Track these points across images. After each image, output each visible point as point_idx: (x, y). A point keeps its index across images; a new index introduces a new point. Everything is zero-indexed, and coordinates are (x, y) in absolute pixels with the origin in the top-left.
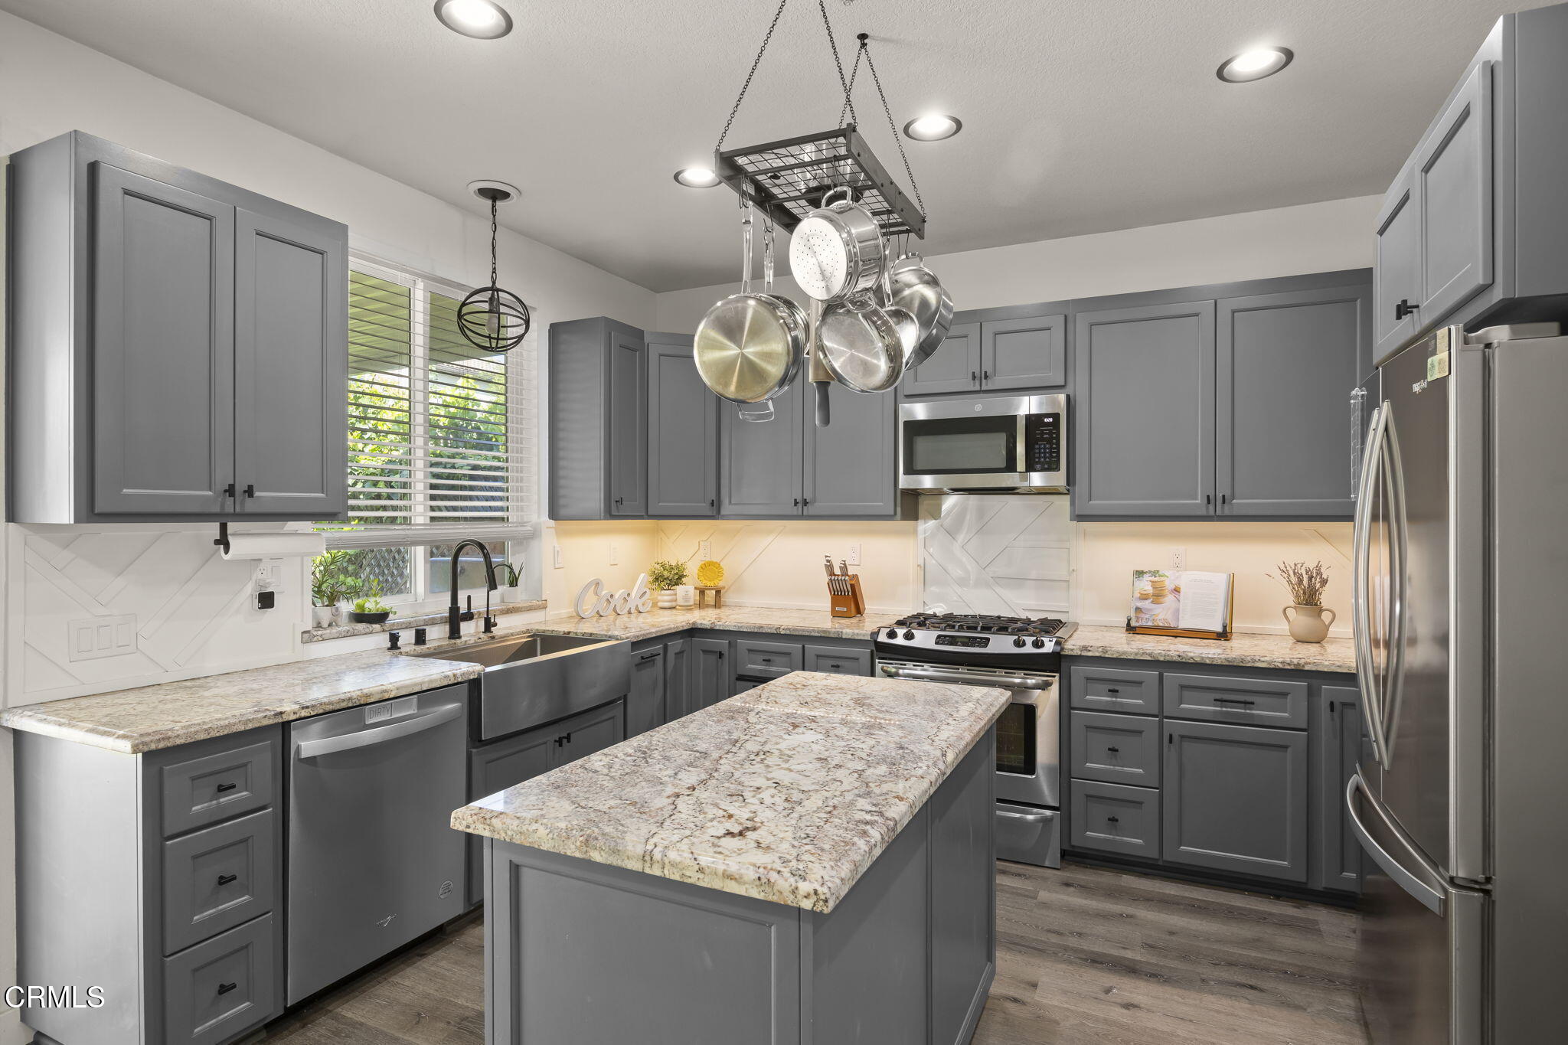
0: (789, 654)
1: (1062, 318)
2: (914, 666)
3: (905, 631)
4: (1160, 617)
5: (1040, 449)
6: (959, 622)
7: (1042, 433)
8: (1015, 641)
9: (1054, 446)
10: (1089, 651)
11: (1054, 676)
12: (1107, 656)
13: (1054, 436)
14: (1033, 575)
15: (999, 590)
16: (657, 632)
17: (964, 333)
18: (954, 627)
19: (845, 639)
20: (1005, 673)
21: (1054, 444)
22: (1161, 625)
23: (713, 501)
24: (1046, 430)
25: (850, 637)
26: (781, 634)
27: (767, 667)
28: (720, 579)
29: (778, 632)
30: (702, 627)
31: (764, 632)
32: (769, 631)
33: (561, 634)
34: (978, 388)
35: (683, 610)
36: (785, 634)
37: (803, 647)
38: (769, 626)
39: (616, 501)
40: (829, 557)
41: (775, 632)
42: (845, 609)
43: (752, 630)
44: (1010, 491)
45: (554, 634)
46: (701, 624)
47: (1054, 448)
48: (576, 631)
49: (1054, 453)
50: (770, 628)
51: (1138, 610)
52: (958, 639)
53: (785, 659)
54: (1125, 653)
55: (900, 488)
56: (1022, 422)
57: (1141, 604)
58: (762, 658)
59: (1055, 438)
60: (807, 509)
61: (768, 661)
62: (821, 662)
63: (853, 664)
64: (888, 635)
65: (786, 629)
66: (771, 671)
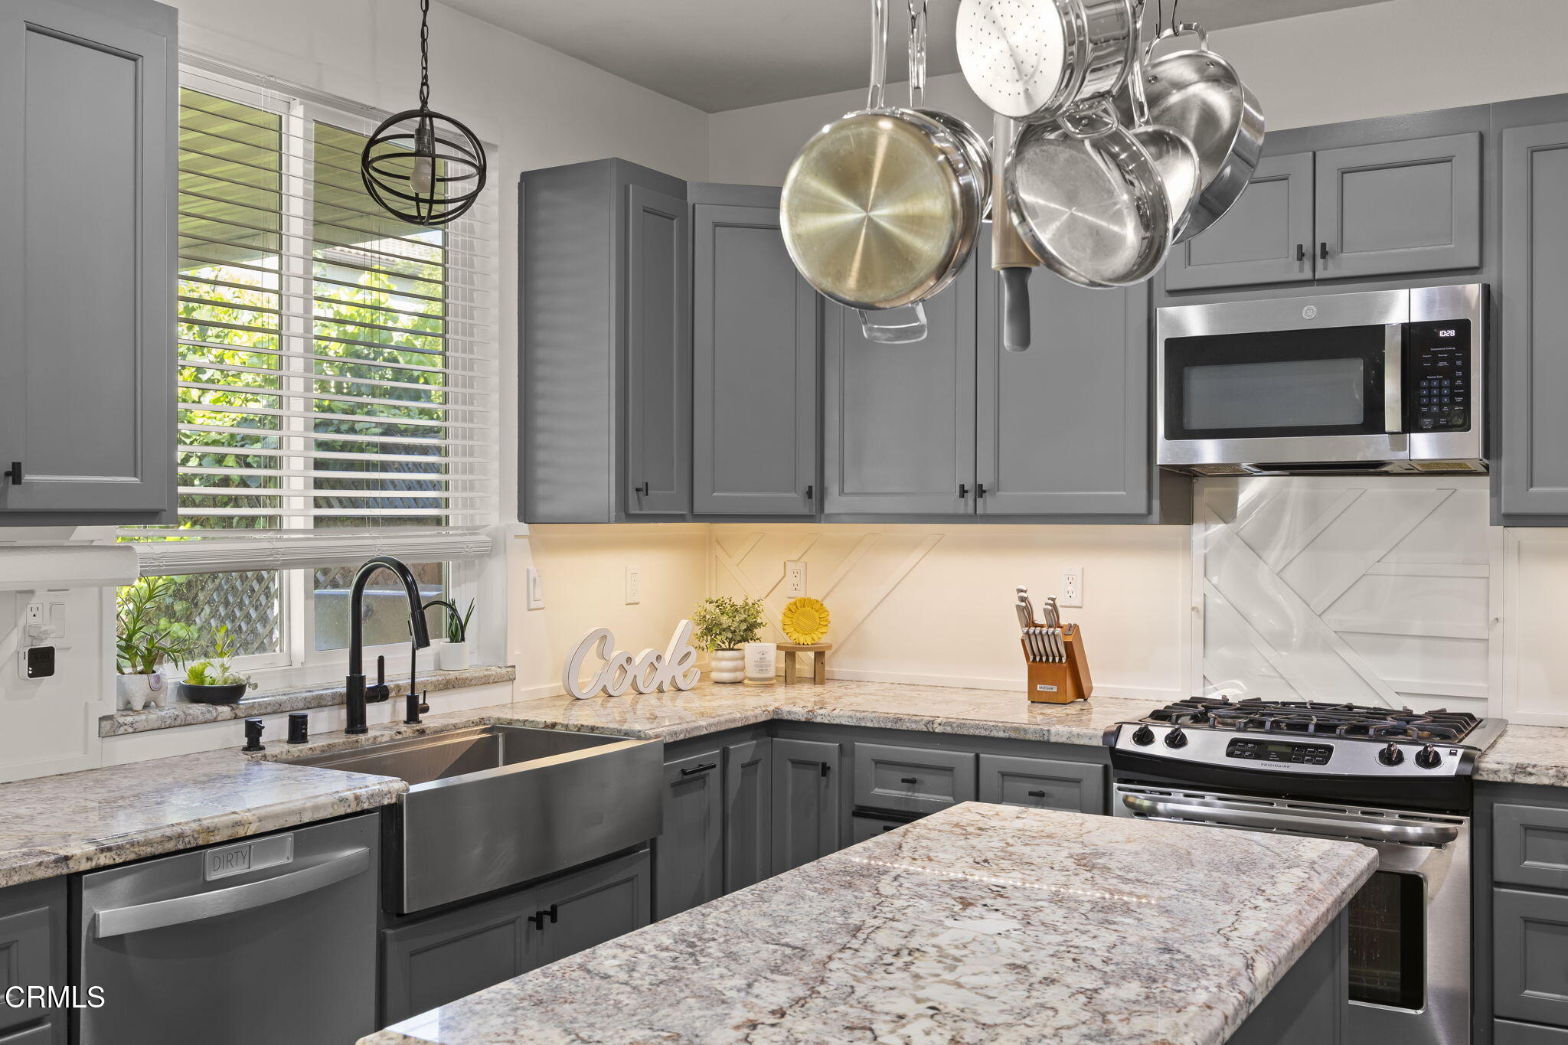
0: (951, 770)
1: (1473, 140)
2: (1186, 796)
3: (1169, 730)
5: (1430, 388)
6: (1271, 715)
7: (1435, 359)
8: (1382, 754)
9: (1459, 383)
10: (1530, 774)
11: (1460, 822)
13: (1459, 363)
14: (1417, 627)
15: (1349, 656)
16: (710, 725)
17: (1282, 172)
18: (1261, 724)
19: (1056, 744)
20: (1363, 813)
21: (1459, 378)
23: (810, 488)
24: (1442, 352)
25: (1064, 740)
26: (934, 733)
27: (910, 794)
28: (823, 630)
29: (931, 730)
30: (790, 717)
31: (904, 728)
32: (914, 727)
33: (540, 728)
34: (1307, 274)
35: (757, 686)
36: (944, 733)
37: (977, 757)
38: (914, 718)
39: (638, 490)
40: (1025, 592)
41: (925, 729)
42: (1055, 689)
43: (883, 726)
44: (1371, 468)
45: (528, 727)
46: (789, 713)
47: (1459, 387)
48: (566, 722)
49: (1459, 395)
50: (916, 722)
52: (1271, 748)
53: (944, 779)
55: (1158, 463)
56: (1393, 339)
58: (900, 776)
59: (1459, 368)
60: (984, 504)
61: (910, 782)
62: (1010, 785)
63: (1071, 791)
64: (1137, 738)
65: (945, 724)
66: (916, 801)
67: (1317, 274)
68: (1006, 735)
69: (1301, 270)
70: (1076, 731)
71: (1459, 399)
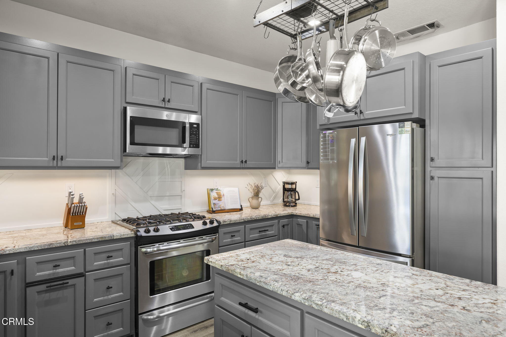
0: (74, 257)
1: (197, 83)
4: (222, 206)
8: (203, 222)
9: (197, 137)
10: (226, 222)
11: (217, 235)
12: (231, 223)
15: (153, 202)
17: (158, 78)
19: (116, 239)
21: (197, 136)
22: (223, 209)
24: (194, 130)
25: (119, 237)
26: (68, 246)
27: (55, 271)
29: (66, 245)
31: (54, 246)
32: (58, 245)
34: (163, 106)
36: (72, 245)
37: (85, 250)
38: (58, 242)
40: (72, 192)
41: (64, 245)
42: (81, 223)
43: (43, 248)
47: (197, 138)
50: (59, 243)
51: (214, 204)
52: (179, 227)
53: (71, 261)
54: (236, 220)
55: (127, 151)
56: (188, 126)
57: (215, 202)
58: (51, 265)
59: (198, 134)
60: (61, 163)
61: (56, 266)
62: (98, 256)
63: (120, 253)
64: (145, 232)
65: (73, 241)
66: (58, 273)
67: (166, 106)
68: (98, 240)
69: (162, 104)
70: (122, 234)
71: (197, 141)
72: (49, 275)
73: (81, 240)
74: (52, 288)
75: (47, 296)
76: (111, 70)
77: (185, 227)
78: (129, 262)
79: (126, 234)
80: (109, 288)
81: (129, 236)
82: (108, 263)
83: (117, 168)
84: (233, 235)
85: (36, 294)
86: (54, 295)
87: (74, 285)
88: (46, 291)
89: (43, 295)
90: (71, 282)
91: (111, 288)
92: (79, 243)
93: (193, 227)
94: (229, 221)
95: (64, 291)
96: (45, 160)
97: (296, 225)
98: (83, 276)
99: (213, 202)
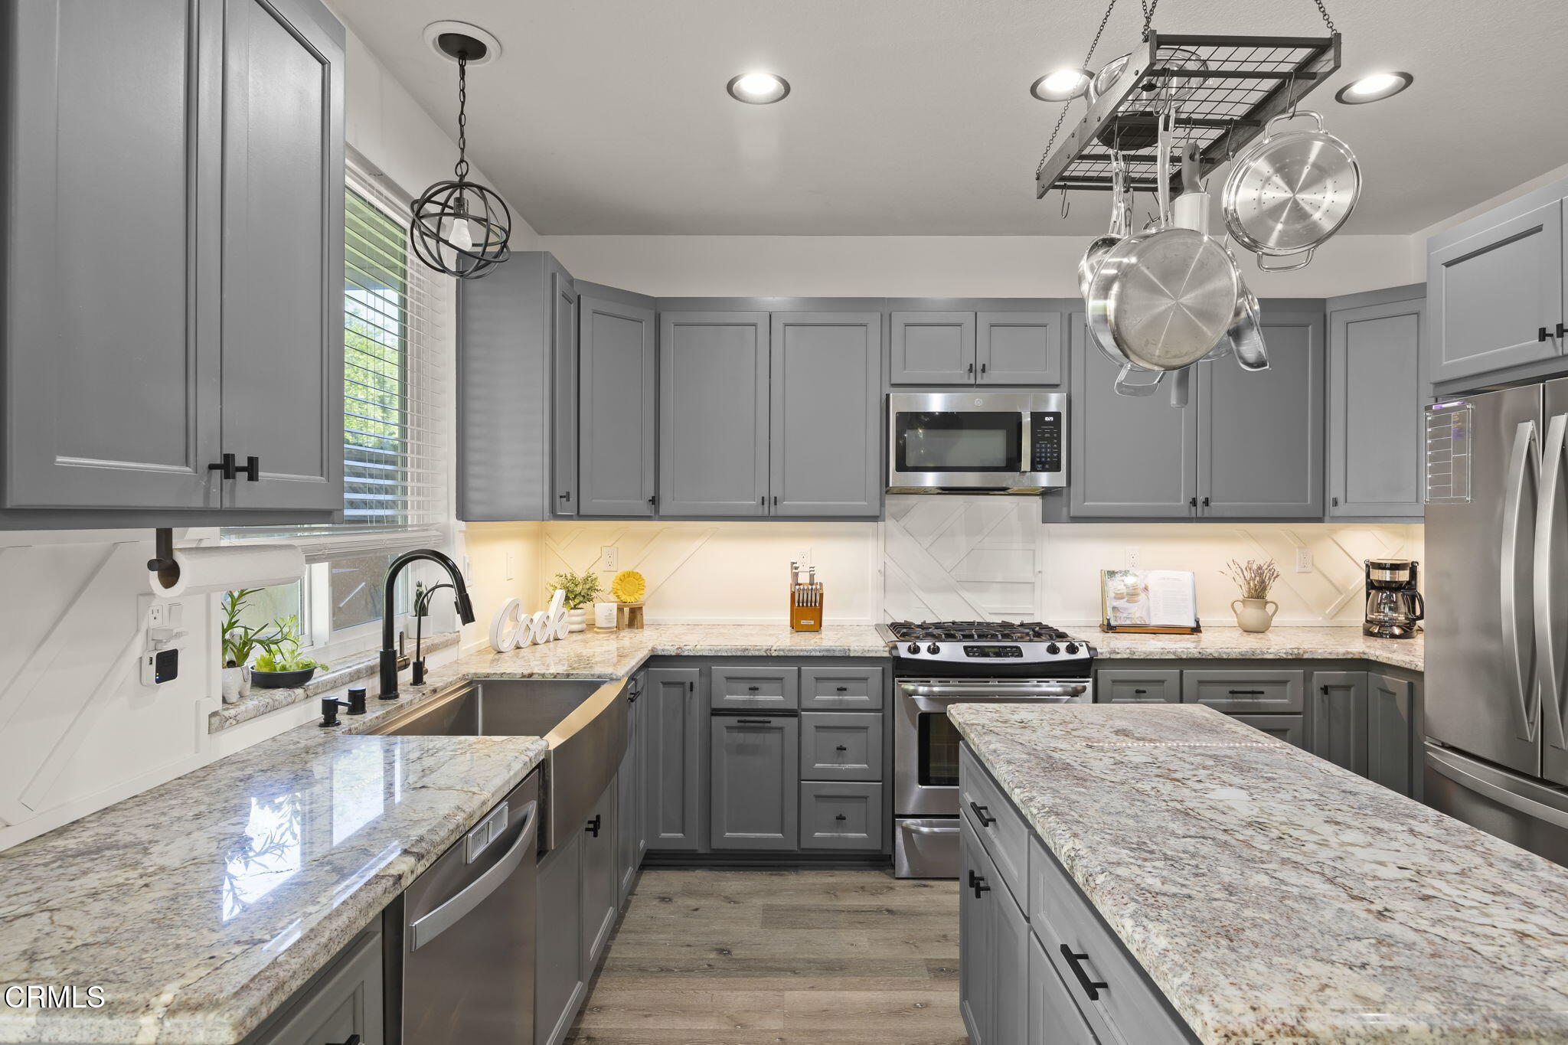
0: (781, 679)
1: (1058, 315)
4: (1136, 615)
5: (1041, 448)
7: (1045, 432)
8: (1047, 648)
9: (1055, 446)
10: (1118, 654)
11: (1088, 682)
12: (1135, 658)
13: (1055, 435)
14: (999, 578)
15: (962, 594)
17: (957, 321)
18: (971, 636)
19: (854, 657)
21: (1055, 443)
22: (1139, 623)
24: (1048, 428)
25: (859, 654)
26: (771, 656)
27: (751, 697)
28: (642, 592)
29: (769, 654)
30: (663, 653)
31: (750, 654)
32: (757, 653)
33: (518, 678)
34: (972, 381)
35: (606, 633)
36: (777, 656)
37: (799, 670)
38: (757, 647)
39: (561, 497)
40: (797, 564)
41: (765, 654)
42: (812, 622)
43: (734, 654)
44: (1002, 490)
45: (505, 678)
46: (663, 650)
47: (1055, 448)
48: (542, 672)
49: (1055, 452)
50: (758, 650)
51: (1114, 608)
52: (987, 650)
53: (776, 685)
54: (1151, 653)
55: (891, 485)
56: (1026, 420)
57: (1116, 603)
58: (746, 686)
59: (1055, 438)
60: (776, 509)
61: (754, 689)
62: (822, 685)
63: (861, 685)
64: (909, 649)
65: (779, 650)
66: (757, 701)
67: (978, 381)
68: (821, 654)
69: (969, 378)
70: (866, 649)
71: (1055, 455)
72: (744, 702)
73: (793, 650)
74: (747, 724)
75: (740, 737)
76: (861, 325)
77: (1000, 652)
78: (880, 707)
79: (872, 651)
80: (841, 749)
81: (878, 655)
82: (841, 701)
83: (874, 518)
84: (1141, 688)
85: (725, 729)
86: (751, 738)
87: (781, 729)
88: (740, 729)
89: (735, 734)
90: (776, 722)
91: (845, 749)
92: (790, 654)
93: (1020, 655)
94: (1128, 651)
95: (767, 735)
96: (751, 504)
97: (1379, 692)
98: (796, 716)
99: (1111, 603)
